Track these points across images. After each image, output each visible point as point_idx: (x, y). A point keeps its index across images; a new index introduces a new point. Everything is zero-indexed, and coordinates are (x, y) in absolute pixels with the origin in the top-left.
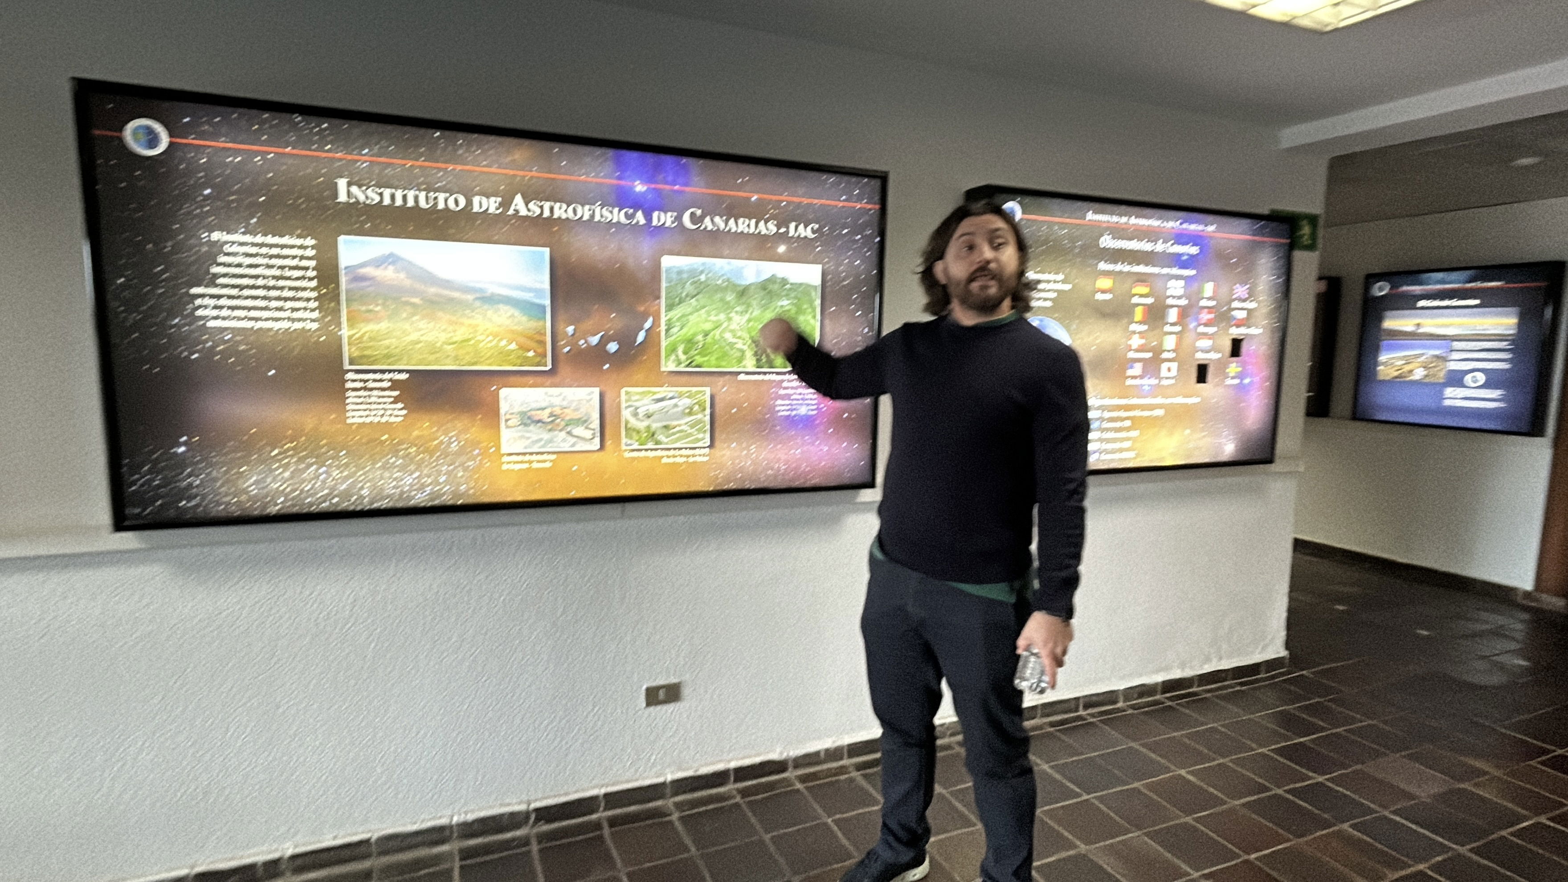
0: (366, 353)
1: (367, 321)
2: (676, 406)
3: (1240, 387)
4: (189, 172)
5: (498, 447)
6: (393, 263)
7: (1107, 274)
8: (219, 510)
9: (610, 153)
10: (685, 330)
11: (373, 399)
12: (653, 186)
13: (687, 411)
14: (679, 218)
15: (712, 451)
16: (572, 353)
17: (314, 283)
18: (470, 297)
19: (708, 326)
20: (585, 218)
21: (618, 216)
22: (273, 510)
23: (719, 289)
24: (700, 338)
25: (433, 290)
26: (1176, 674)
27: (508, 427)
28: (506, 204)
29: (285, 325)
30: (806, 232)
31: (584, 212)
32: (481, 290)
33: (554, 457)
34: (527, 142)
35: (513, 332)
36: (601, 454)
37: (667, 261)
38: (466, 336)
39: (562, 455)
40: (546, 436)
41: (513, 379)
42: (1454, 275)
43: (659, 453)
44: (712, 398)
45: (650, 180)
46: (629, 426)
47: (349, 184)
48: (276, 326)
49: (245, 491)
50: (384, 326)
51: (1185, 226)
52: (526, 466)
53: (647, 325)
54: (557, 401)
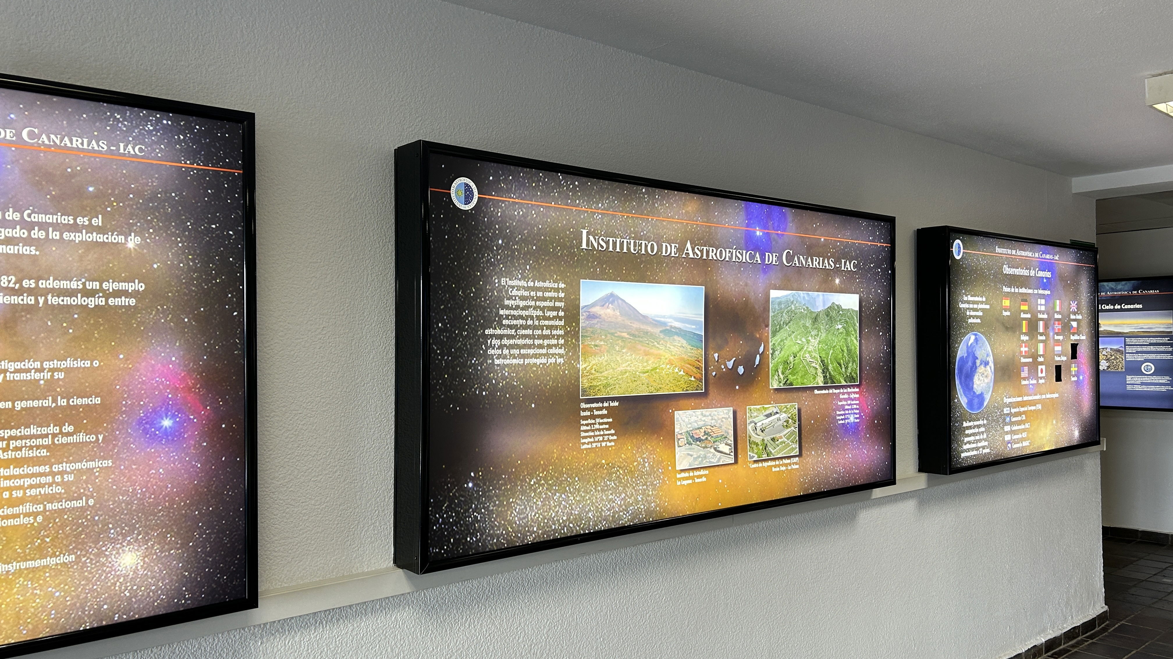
0: (595, 383)
1: (595, 354)
2: (779, 419)
3: (1077, 382)
4: (490, 225)
5: (674, 465)
6: (612, 303)
7: (1008, 295)
8: (493, 544)
9: (743, 204)
10: (783, 353)
11: (597, 426)
12: (766, 231)
13: (785, 424)
14: (780, 258)
15: (801, 459)
16: (717, 376)
17: (562, 323)
18: (657, 331)
19: (795, 349)
20: (727, 259)
21: (745, 257)
22: (530, 539)
23: (803, 316)
24: (791, 359)
25: (636, 325)
26: (1051, 634)
27: (679, 446)
28: (681, 249)
29: (544, 360)
30: (850, 266)
31: (726, 255)
32: (664, 324)
33: (706, 472)
34: (696, 197)
35: (682, 359)
36: (735, 466)
37: (774, 294)
38: (655, 366)
39: (712, 469)
40: (702, 453)
41: (683, 402)
42: (1120, 285)
43: (770, 463)
44: (799, 410)
45: (765, 227)
46: (752, 440)
47: (588, 234)
48: (538, 361)
49: (510, 523)
50: (604, 359)
51: (1044, 256)
52: (690, 482)
53: (761, 349)
54: (708, 420)
